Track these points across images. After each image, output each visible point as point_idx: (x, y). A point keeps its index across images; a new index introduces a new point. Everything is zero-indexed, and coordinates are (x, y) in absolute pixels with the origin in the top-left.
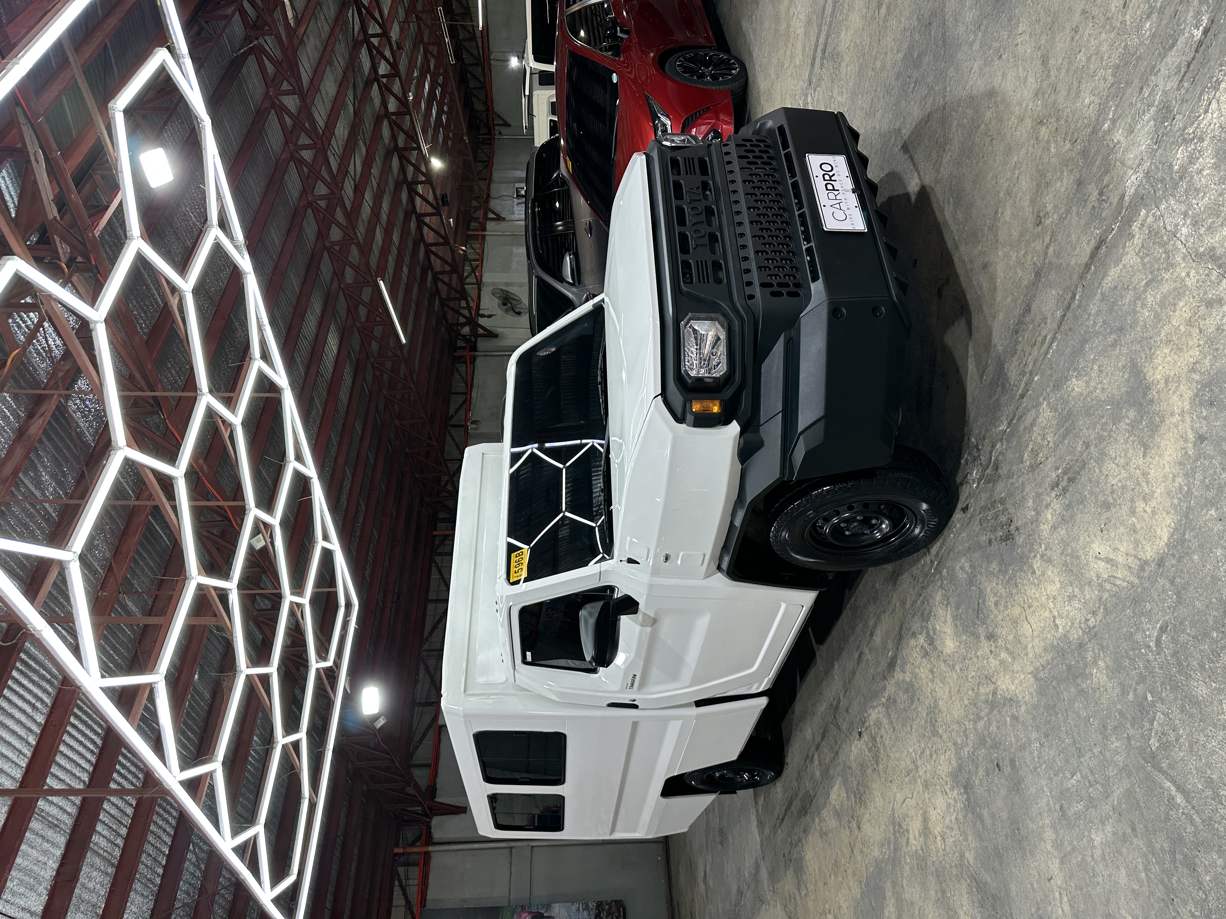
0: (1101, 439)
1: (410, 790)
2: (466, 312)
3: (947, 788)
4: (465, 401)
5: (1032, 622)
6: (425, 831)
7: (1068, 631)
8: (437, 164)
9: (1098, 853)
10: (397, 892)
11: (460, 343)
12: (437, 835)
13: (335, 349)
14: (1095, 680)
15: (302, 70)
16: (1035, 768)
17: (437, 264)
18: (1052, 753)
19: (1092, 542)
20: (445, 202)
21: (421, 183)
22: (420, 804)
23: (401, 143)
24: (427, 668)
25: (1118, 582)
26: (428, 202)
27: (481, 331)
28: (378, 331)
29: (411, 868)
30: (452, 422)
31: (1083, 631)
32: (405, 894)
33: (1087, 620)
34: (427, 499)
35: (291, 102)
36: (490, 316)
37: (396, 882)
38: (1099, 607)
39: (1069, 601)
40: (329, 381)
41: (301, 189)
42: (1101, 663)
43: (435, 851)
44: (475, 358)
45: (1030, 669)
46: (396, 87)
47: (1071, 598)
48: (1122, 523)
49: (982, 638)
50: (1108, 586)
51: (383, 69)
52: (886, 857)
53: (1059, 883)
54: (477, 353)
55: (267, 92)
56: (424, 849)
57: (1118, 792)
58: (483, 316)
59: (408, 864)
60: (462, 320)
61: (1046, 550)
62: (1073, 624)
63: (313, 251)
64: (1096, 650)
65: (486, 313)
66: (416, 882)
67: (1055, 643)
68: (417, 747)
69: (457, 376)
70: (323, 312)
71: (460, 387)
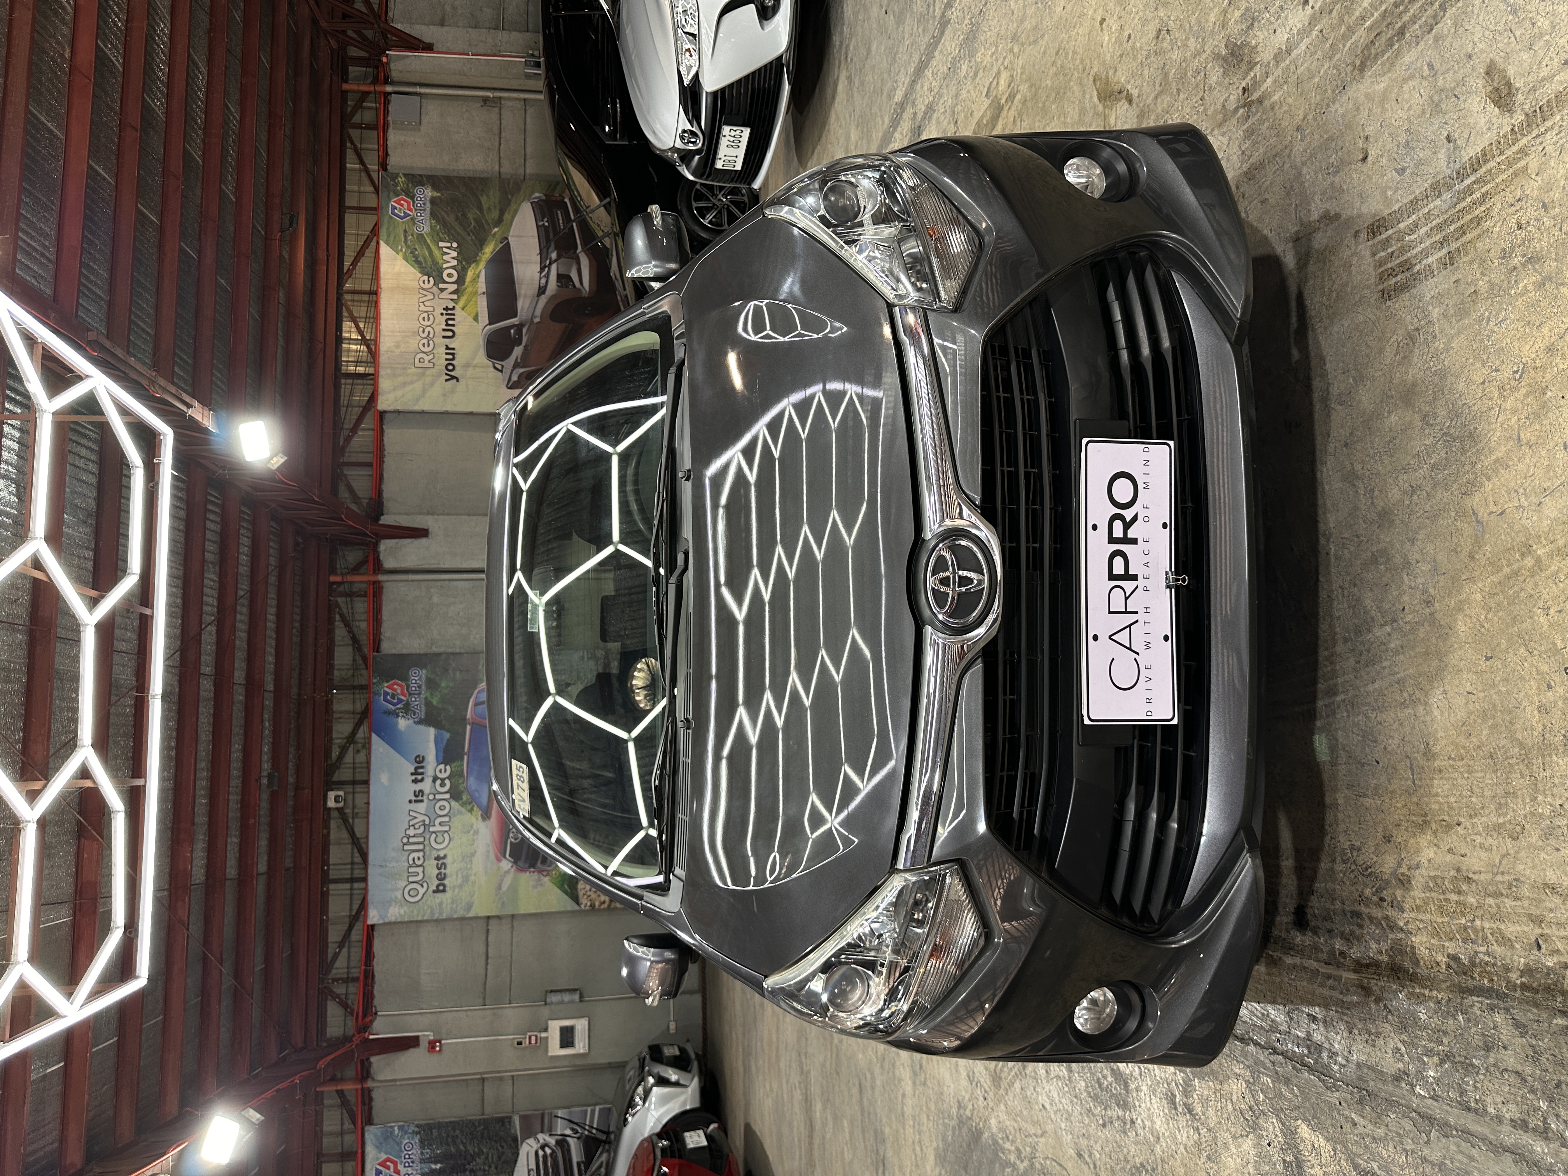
6: (371, 555)
10: (340, 628)
12: (388, 562)
29: (356, 600)
32: (350, 631)
37: (337, 618)
43: (387, 581)
59: (351, 595)
66: (364, 616)
68: (348, 439)
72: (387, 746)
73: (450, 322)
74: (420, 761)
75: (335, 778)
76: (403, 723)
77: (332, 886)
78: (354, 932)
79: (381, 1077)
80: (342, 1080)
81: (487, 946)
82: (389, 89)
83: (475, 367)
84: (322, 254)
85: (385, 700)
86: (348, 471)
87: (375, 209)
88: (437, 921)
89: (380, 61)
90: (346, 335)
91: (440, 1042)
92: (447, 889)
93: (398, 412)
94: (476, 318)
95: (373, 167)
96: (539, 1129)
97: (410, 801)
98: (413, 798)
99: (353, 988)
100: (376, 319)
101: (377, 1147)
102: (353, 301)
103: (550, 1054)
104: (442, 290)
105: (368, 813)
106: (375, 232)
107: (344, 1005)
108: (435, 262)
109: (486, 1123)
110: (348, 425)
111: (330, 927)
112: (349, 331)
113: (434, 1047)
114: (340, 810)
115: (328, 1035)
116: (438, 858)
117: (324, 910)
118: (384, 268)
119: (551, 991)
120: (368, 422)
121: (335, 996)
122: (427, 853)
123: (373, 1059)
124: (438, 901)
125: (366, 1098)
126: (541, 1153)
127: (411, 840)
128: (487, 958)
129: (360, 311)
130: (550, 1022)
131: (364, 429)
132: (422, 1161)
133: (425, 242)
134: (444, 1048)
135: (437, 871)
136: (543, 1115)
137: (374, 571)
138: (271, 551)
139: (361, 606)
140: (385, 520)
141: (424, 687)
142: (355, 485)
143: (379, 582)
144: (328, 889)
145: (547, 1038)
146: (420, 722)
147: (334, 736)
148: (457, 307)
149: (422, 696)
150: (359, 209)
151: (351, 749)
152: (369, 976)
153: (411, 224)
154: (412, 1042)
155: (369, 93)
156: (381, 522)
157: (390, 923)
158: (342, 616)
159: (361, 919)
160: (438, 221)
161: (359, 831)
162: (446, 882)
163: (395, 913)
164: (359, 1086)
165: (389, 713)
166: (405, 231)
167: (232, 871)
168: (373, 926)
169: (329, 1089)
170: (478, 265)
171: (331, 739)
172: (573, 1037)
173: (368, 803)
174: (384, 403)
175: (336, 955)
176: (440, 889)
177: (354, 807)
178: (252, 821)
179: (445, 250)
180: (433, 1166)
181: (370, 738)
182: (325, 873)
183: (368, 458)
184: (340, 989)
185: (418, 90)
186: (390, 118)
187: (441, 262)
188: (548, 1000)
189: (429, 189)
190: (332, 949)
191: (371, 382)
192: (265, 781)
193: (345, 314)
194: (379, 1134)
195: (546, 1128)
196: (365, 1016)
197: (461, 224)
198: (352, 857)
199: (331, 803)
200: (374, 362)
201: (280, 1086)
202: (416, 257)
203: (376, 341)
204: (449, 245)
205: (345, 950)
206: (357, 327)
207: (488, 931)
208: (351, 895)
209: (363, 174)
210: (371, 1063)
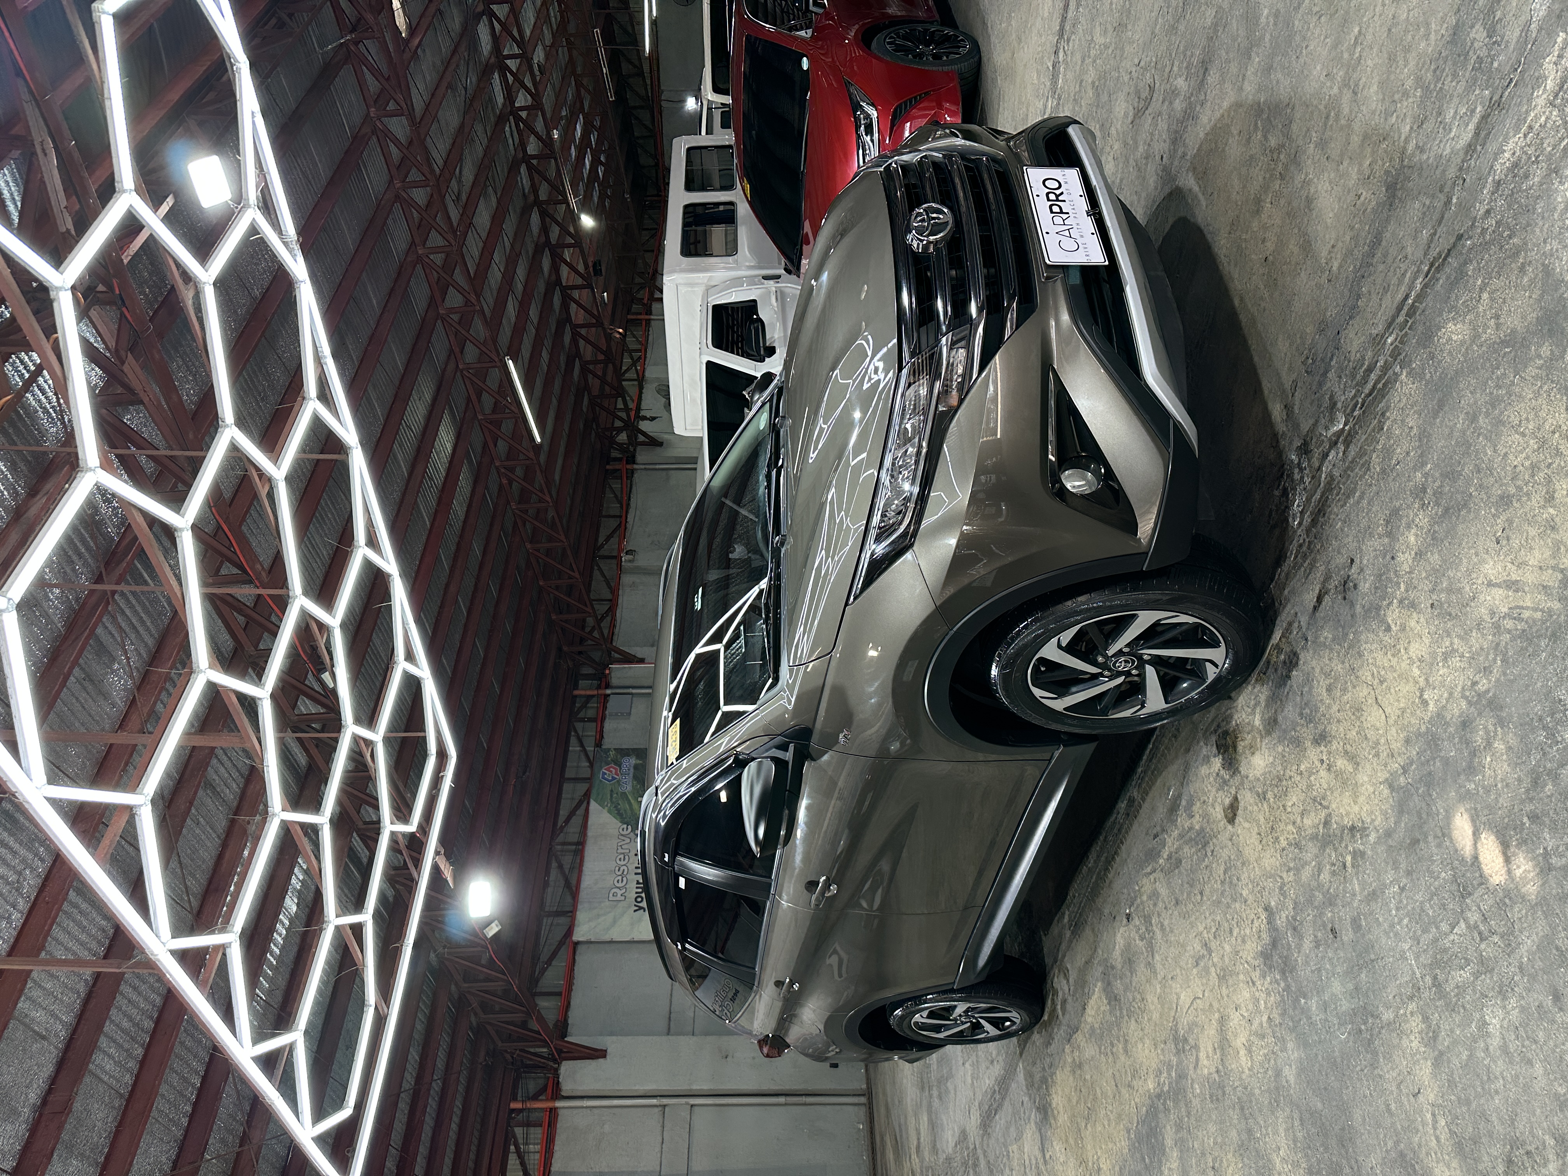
0: (1494, 402)
1: (534, 1025)
2: (623, 415)
3: (1256, 975)
4: (619, 525)
5: (1384, 703)
6: (551, 1080)
7: (1444, 706)
8: (587, 221)
9: (1495, 1042)
10: (513, 1161)
11: (615, 454)
12: (567, 1087)
13: (449, 447)
14: (1488, 772)
15: (414, 91)
16: (1392, 926)
17: (588, 352)
18: (1419, 897)
19: (1484, 561)
20: (597, 272)
21: (569, 246)
22: (545, 1044)
23: (543, 196)
24: (560, 867)
25: (1526, 614)
26: (577, 272)
27: (641, 438)
28: (507, 427)
29: (532, 1130)
30: (602, 552)
31: (1470, 703)
32: (523, 1164)
33: (1475, 683)
34: (565, 648)
35: (399, 127)
36: (653, 419)
37: (512, 1148)
38: (1495, 660)
39: (1445, 660)
40: (440, 487)
41: (409, 238)
42: (1499, 746)
43: (564, 1108)
44: (633, 471)
45: (1382, 775)
46: (539, 126)
47: (1446, 657)
48: (1531, 521)
49: (1308, 744)
50: (1509, 624)
51: (522, 100)
52: (1166, 1088)
53: (1432, 1097)
54: (635, 466)
55: (368, 114)
56: (550, 1104)
57: (1528, 943)
58: (644, 418)
59: (528, 1124)
60: (618, 424)
61: (1407, 591)
62: (1451, 694)
63: (423, 320)
64: (1491, 728)
65: (648, 414)
66: (538, 1148)
67: (1423, 729)
68: (543, 971)
69: (609, 495)
70: (435, 400)
71: (614, 508)
82: (609, 692)
86: (540, 1000)
87: (589, 778)
89: (604, 673)
93: (591, 942)
100: (580, 866)
102: (562, 850)
106: (587, 796)
110: (544, 957)
118: (591, 821)
120: (563, 954)
129: (567, 860)
137: (552, 1097)
139: (537, 1133)
142: (545, 1011)
143: (556, 1109)
150: (575, 779)
155: (593, 696)
156: (565, 1042)
158: (516, 1147)
166: (612, 791)
174: (579, 934)
183: (559, 987)
185: (631, 691)
186: (607, 712)
189: (634, 759)
191: (570, 917)
200: (574, 900)
202: (619, 810)
209: (582, 754)
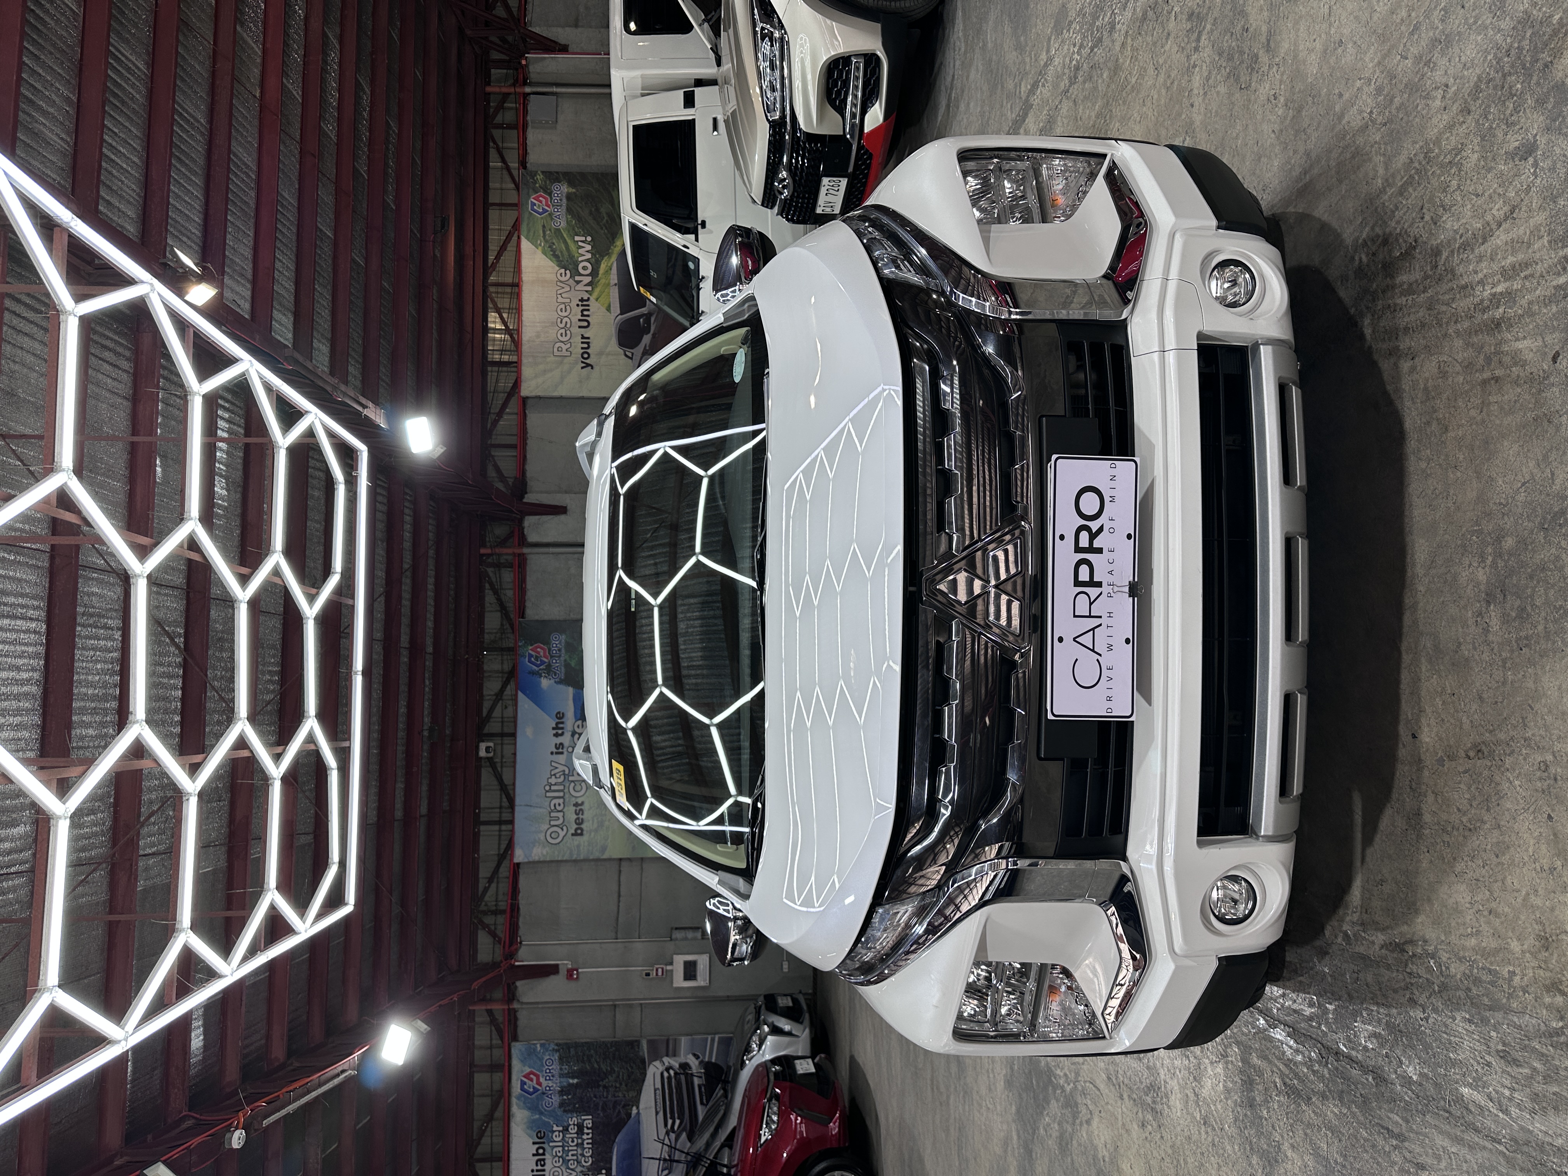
6: (516, 530)
10: (490, 598)
12: (532, 536)
29: (503, 570)
32: (498, 598)
37: (487, 586)
43: (531, 554)
59: (498, 566)
66: (511, 586)
68: (495, 422)
72: (531, 703)
73: (585, 313)
74: (560, 716)
75: (486, 731)
76: (545, 683)
77: (482, 828)
78: (501, 870)
79: (525, 999)
80: (491, 1000)
81: (619, 885)
82: (528, 90)
83: (608, 354)
84: (469, 250)
85: (530, 661)
86: (496, 453)
87: (516, 205)
88: (575, 861)
89: (520, 63)
90: (491, 325)
91: (577, 970)
92: (585, 832)
93: (540, 398)
94: (608, 309)
95: (514, 165)
96: (664, 1051)
97: (552, 753)
98: (555, 750)
99: (501, 919)
100: (519, 310)
101: (522, 1061)
102: (497, 293)
103: (675, 985)
104: (578, 282)
105: (515, 762)
106: (516, 226)
107: (493, 934)
108: (571, 256)
109: (617, 1045)
110: (495, 409)
111: (481, 865)
112: (494, 321)
113: (571, 975)
114: (489, 759)
115: (479, 961)
116: (576, 805)
117: (476, 849)
118: (525, 262)
119: (676, 929)
120: (513, 407)
121: (485, 926)
122: (567, 800)
123: (519, 984)
124: (576, 843)
125: (512, 1017)
126: (666, 1074)
127: (553, 788)
128: (619, 896)
129: (504, 302)
130: (675, 956)
131: (509, 414)
132: (561, 1076)
133: (562, 237)
134: (581, 976)
135: (576, 817)
136: (668, 1041)
137: (519, 545)
138: (430, 528)
139: (508, 576)
140: (530, 498)
141: (563, 651)
142: (502, 465)
143: (524, 554)
144: (479, 830)
145: (672, 971)
146: (560, 682)
147: (485, 693)
148: (591, 298)
149: (562, 659)
150: (502, 205)
151: (500, 704)
152: (514, 910)
153: (549, 219)
154: (553, 970)
155: (509, 94)
156: (525, 500)
157: (534, 862)
158: (491, 584)
159: (508, 857)
160: (573, 216)
161: (507, 779)
162: (582, 826)
163: (538, 853)
164: (506, 1007)
165: (533, 673)
166: (544, 226)
167: (399, 814)
168: (518, 864)
169: (480, 1008)
170: (610, 257)
171: (482, 696)
172: (695, 971)
173: (515, 754)
174: (526, 390)
175: (486, 889)
176: (579, 832)
177: (502, 757)
178: (415, 769)
179: (580, 244)
180: (571, 1081)
181: (516, 695)
182: (478, 815)
183: (513, 440)
184: (489, 920)
185: (555, 89)
186: (529, 118)
187: (576, 255)
188: (674, 937)
189: (565, 186)
190: (482, 884)
191: (515, 369)
192: (426, 733)
193: (490, 305)
194: (523, 1049)
195: (670, 1052)
196: (511, 945)
197: (595, 219)
198: (501, 802)
199: (482, 753)
200: (517, 351)
201: (442, 1002)
202: (554, 251)
203: (518, 331)
204: (583, 239)
205: (494, 885)
206: (501, 318)
207: (620, 871)
208: (500, 836)
209: (505, 172)
210: (516, 987)
